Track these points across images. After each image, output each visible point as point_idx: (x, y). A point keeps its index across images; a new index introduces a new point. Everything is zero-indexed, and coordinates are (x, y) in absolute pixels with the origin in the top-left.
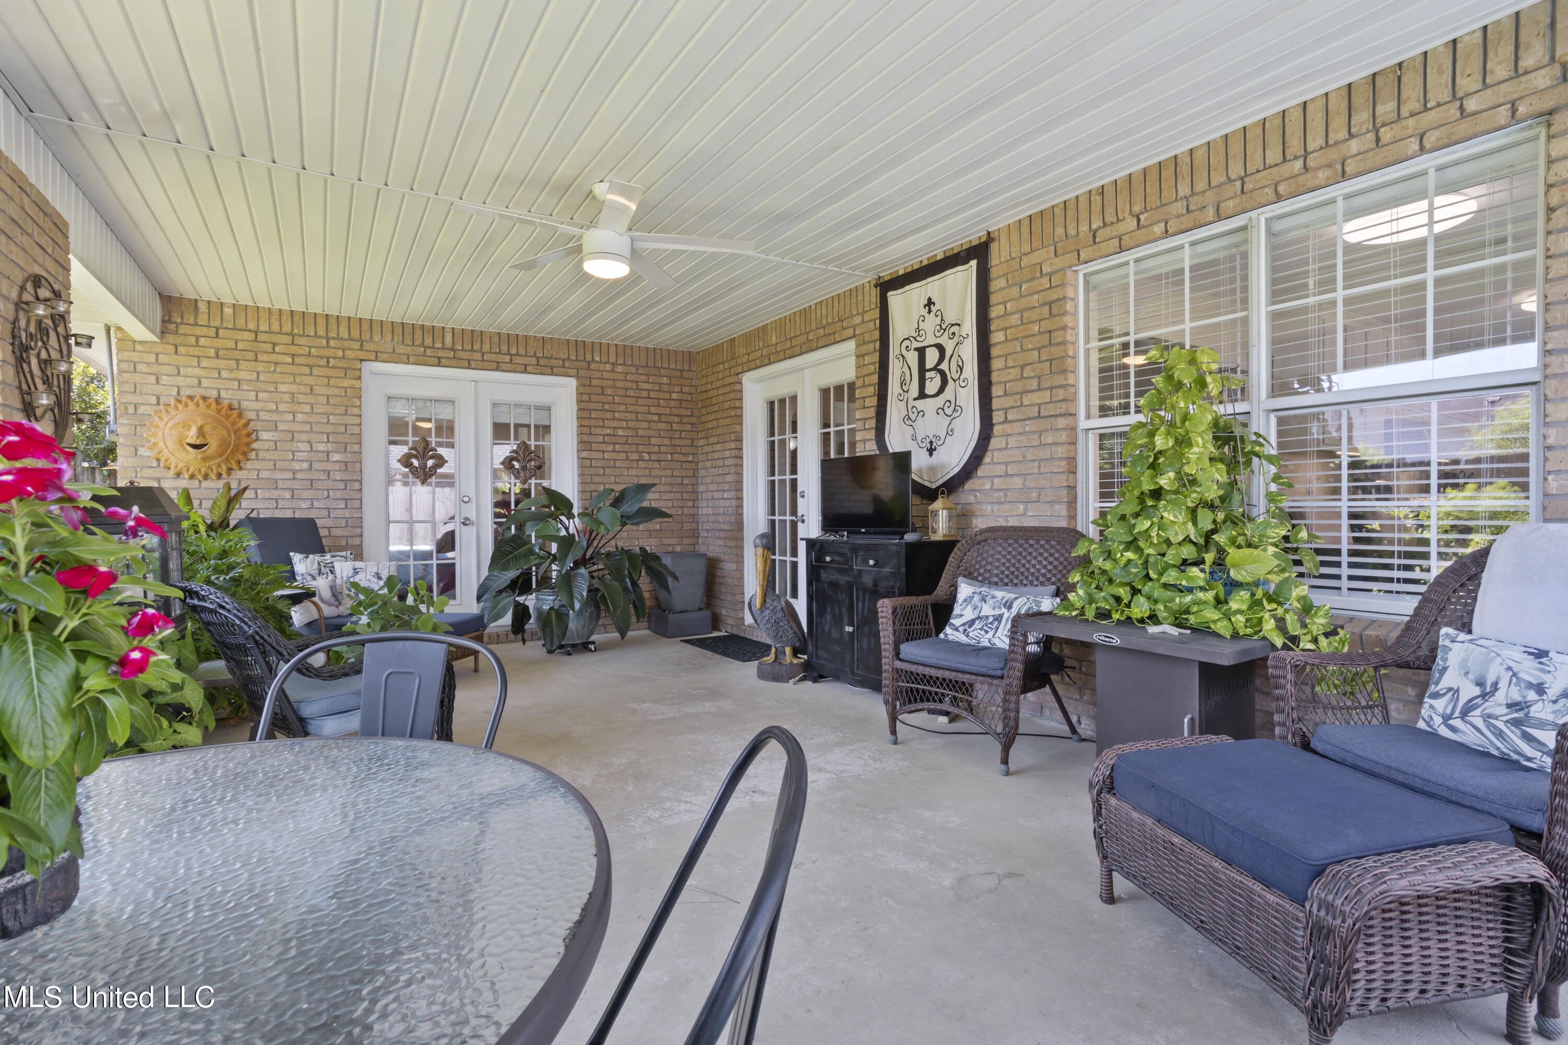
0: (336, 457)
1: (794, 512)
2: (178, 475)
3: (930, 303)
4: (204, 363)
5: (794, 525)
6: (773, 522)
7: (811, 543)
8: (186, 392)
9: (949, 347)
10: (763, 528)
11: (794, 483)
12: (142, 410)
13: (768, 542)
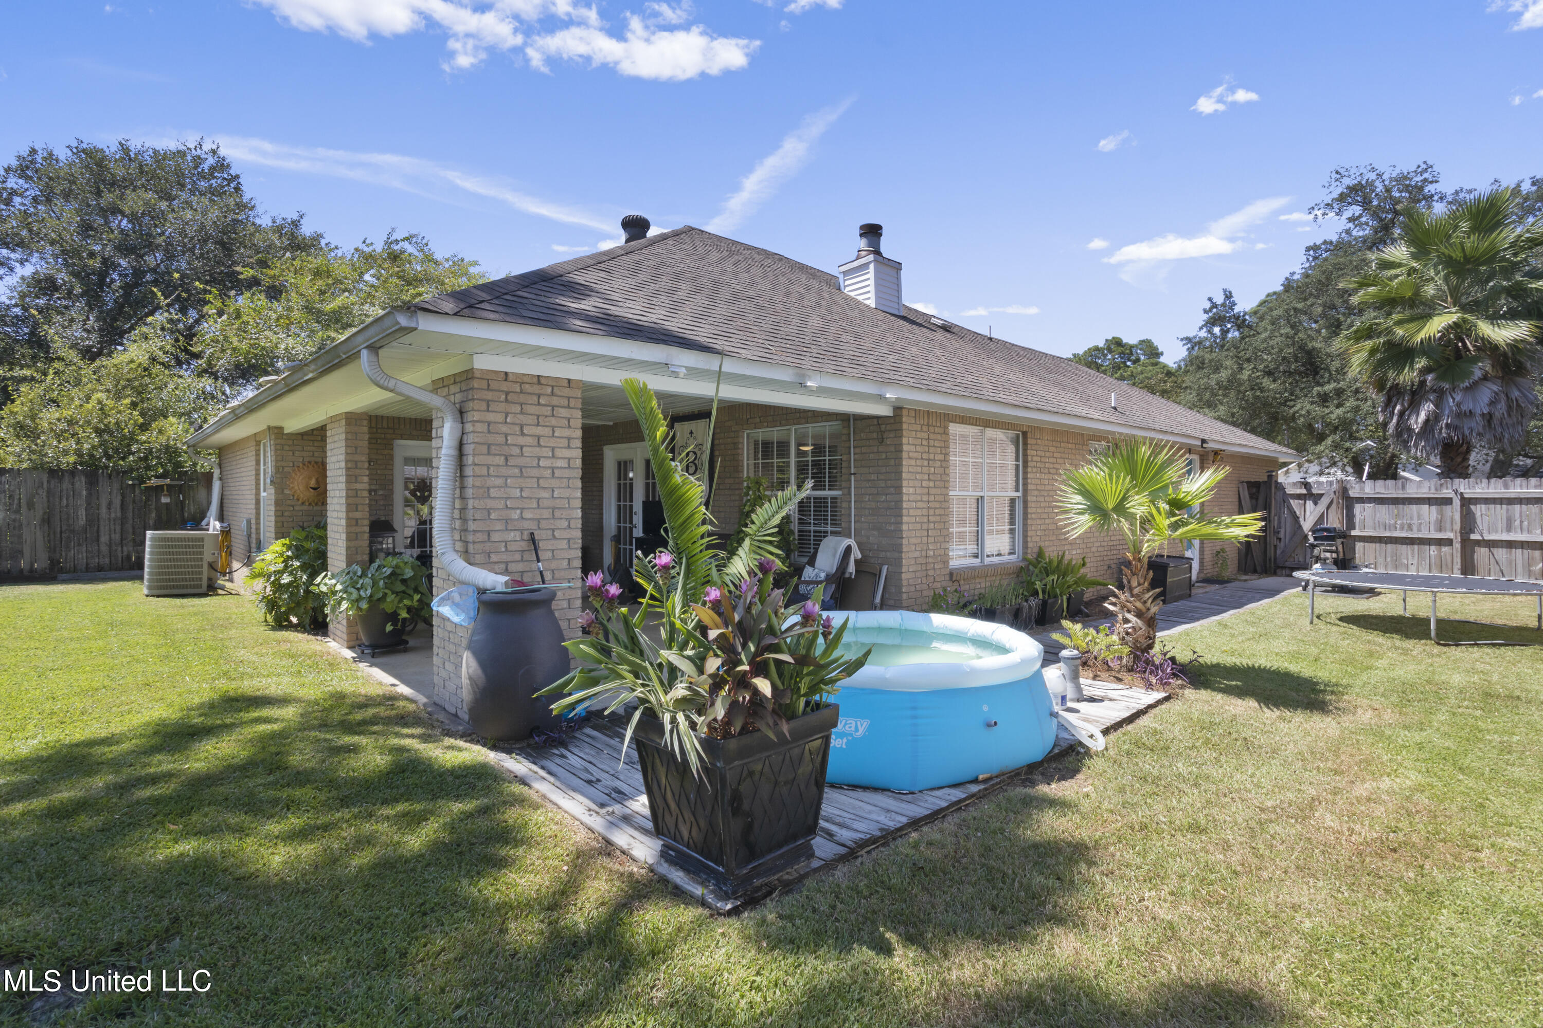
0: (381, 492)
1: (631, 522)
2: (303, 503)
3: (691, 433)
4: (316, 444)
5: (631, 530)
6: (619, 528)
7: (637, 539)
8: (307, 460)
9: (699, 453)
10: (613, 531)
11: (631, 507)
12: (286, 469)
13: (617, 539)
